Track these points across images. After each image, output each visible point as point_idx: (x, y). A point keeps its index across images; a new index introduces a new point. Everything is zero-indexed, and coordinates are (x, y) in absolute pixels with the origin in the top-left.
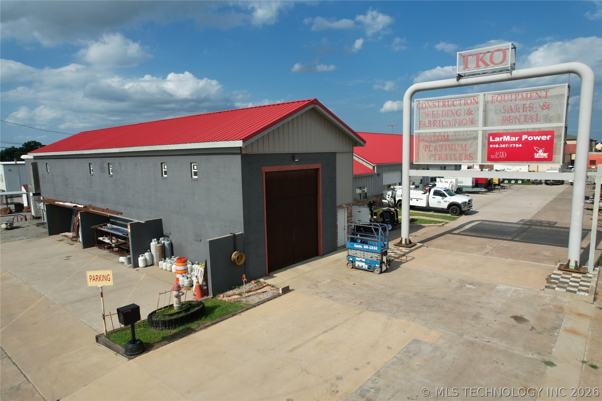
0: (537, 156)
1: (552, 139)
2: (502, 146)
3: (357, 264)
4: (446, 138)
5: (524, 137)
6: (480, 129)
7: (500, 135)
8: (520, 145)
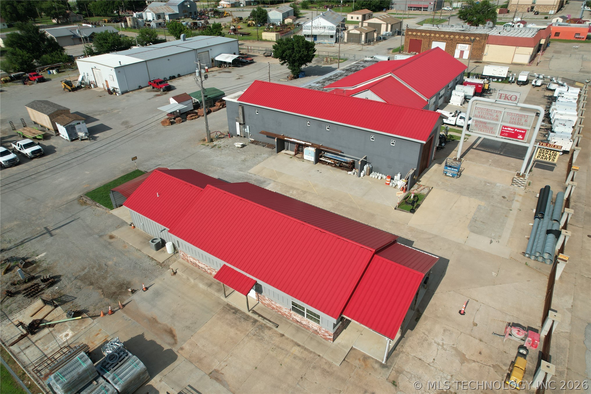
1: (525, 133)
2: (507, 131)
3: (447, 174)
4: (485, 123)
6: (500, 124)
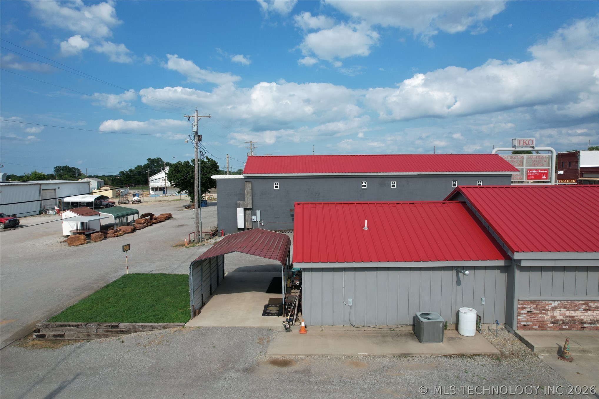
0: (543, 178)
5: (539, 171)
7: (532, 170)
8: (538, 174)
